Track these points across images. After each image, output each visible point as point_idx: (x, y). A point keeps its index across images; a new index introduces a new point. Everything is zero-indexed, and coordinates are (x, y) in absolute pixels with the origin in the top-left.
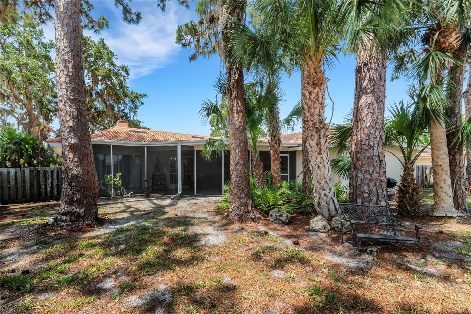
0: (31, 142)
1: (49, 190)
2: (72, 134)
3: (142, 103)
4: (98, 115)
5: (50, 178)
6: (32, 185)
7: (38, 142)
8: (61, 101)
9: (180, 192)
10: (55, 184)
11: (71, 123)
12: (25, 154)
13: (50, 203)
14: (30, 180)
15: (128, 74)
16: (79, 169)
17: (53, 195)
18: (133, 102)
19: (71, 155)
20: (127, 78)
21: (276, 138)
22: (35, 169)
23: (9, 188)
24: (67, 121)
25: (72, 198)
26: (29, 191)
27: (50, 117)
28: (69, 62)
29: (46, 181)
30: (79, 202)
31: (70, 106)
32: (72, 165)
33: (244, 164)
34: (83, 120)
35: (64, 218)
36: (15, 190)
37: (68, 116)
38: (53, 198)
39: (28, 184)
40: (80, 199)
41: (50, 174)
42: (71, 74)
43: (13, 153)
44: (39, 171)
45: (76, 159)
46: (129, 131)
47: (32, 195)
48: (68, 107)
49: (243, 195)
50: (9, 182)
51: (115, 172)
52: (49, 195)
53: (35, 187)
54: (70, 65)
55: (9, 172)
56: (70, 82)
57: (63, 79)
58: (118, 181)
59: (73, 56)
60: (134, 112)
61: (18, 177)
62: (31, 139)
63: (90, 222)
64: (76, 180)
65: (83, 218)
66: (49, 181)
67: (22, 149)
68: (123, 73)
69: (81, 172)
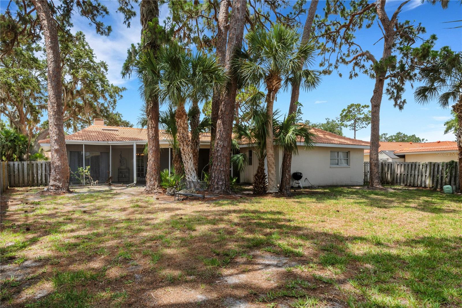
0: (23, 139)
1: (39, 178)
2: (56, 143)
3: (122, 96)
4: (79, 111)
5: (40, 169)
6: (28, 175)
7: (27, 139)
8: (51, 126)
9: (135, 182)
10: (44, 174)
11: (56, 138)
12: (18, 150)
13: (40, 188)
14: (27, 171)
15: (107, 70)
16: (59, 162)
17: (42, 182)
18: (111, 96)
19: (55, 155)
20: (106, 73)
21: (194, 141)
22: (30, 162)
23: (14, 176)
24: (53, 137)
25: (56, 178)
26: (26, 179)
27: (38, 119)
28: (55, 103)
29: (37, 172)
30: (59, 180)
31: (55, 128)
32: (56, 160)
33: (154, 161)
34: (61, 136)
35: (52, 188)
36: (18, 177)
37: (54, 134)
38: (42, 184)
39: (26, 173)
40: (60, 178)
41: (40, 166)
42: (56, 110)
43: (9, 149)
44: (33, 164)
45: (58, 157)
46: (103, 129)
47: (28, 181)
48: (54, 129)
49: (152, 179)
50: (14, 172)
51: (86, 165)
52: (39, 182)
53: (31, 175)
54: (55, 105)
55: (14, 164)
56: (55, 115)
57: (52, 113)
58: (87, 172)
59: (57, 100)
60: (112, 106)
61: (20, 168)
62: (22, 137)
63: (64, 191)
64: (58, 168)
65: (61, 188)
66: (39, 172)
67: (15, 146)
68: (102, 69)
69: (60, 164)
